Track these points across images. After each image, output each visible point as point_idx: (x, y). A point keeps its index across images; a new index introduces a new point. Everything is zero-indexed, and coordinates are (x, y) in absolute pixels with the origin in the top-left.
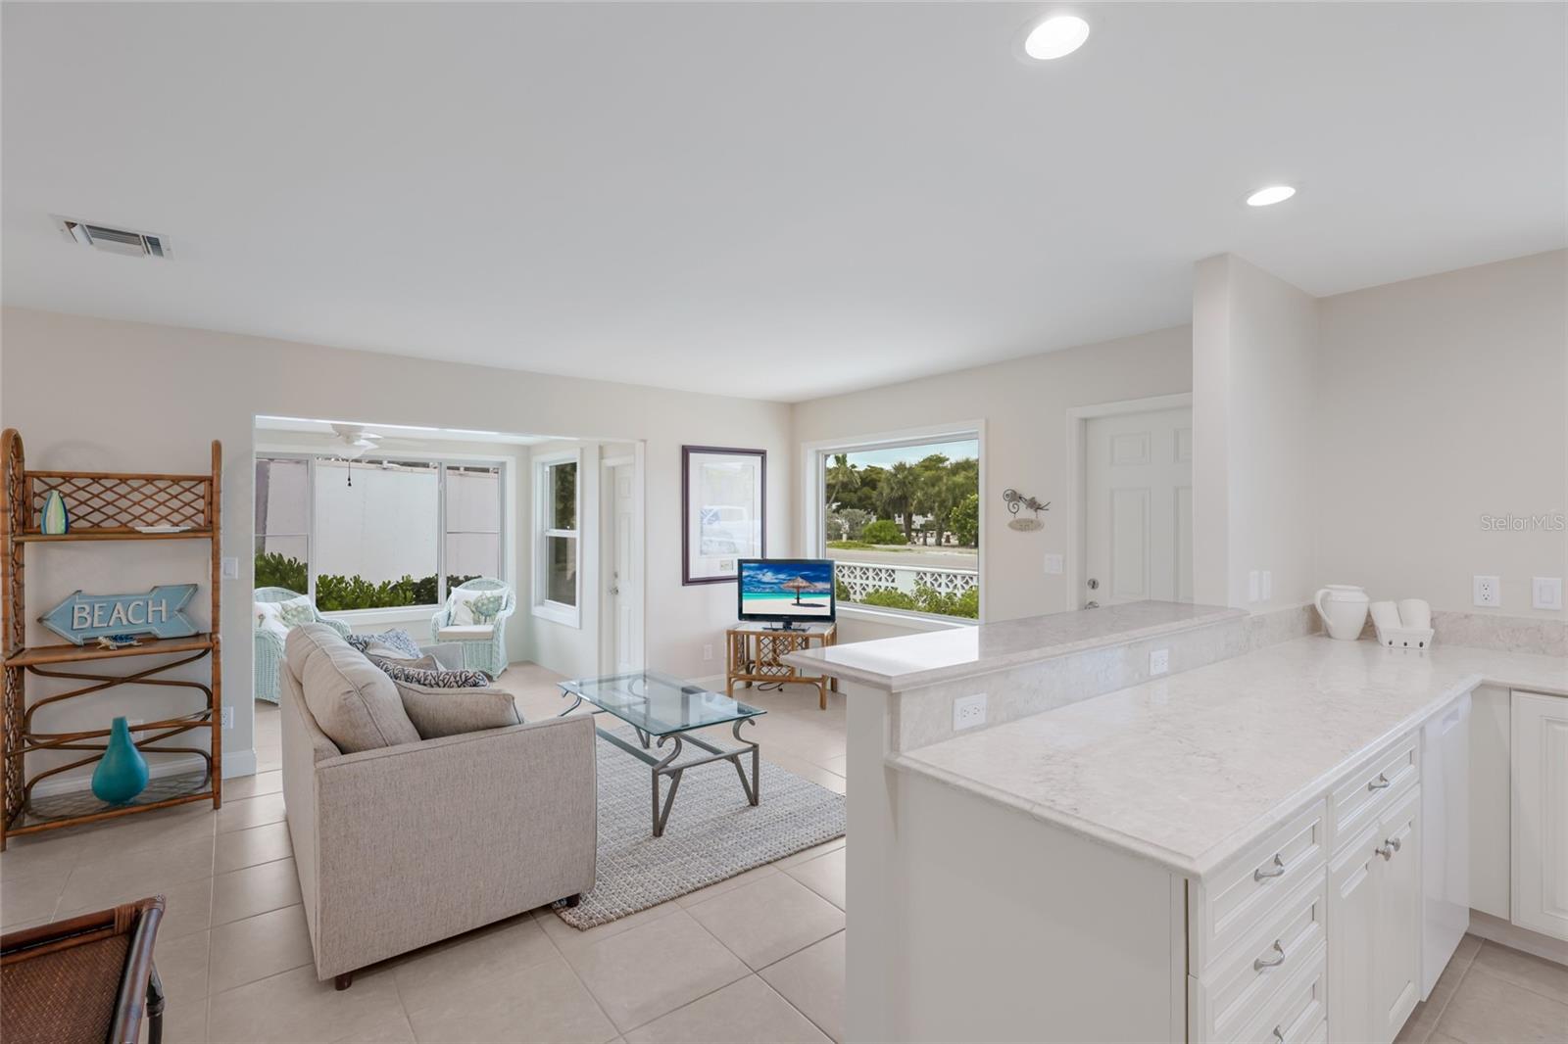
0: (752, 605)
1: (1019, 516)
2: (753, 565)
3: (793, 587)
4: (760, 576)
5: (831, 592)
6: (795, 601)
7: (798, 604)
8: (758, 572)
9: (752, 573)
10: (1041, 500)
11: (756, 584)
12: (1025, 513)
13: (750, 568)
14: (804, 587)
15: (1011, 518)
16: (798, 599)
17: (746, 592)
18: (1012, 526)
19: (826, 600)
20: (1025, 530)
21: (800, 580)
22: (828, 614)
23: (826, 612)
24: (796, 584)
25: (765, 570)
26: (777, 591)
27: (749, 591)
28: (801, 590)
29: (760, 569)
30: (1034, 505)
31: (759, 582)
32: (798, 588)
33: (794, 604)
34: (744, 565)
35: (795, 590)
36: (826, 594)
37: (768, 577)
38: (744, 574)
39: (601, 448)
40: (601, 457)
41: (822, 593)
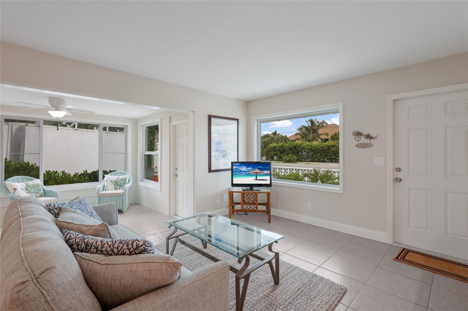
0: (238, 180)
1: (360, 142)
2: (237, 164)
3: (254, 173)
4: (240, 169)
5: (270, 175)
7: (256, 179)
8: (240, 167)
9: (237, 167)
10: (372, 134)
11: (239, 172)
12: (363, 140)
13: (236, 166)
14: (259, 173)
15: (357, 143)
16: (256, 177)
17: (235, 175)
18: (357, 146)
19: (268, 178)
20: (364, 148)
21: (257, 170)
23: (268, 182)
24: (255, 171)
25: (243, 166)
26: (247, 174)
27: (236, 175)
28: (257, 174)
29: (240, 166)
30: (369, 137)
31: (240, 171)
32: (256, 173)
33: (254, 180)
34: (234, 164)
35: (255, 174)
37: (244, 169)
38: (234, 168)
39: (170, 118)
40: (170, 121)
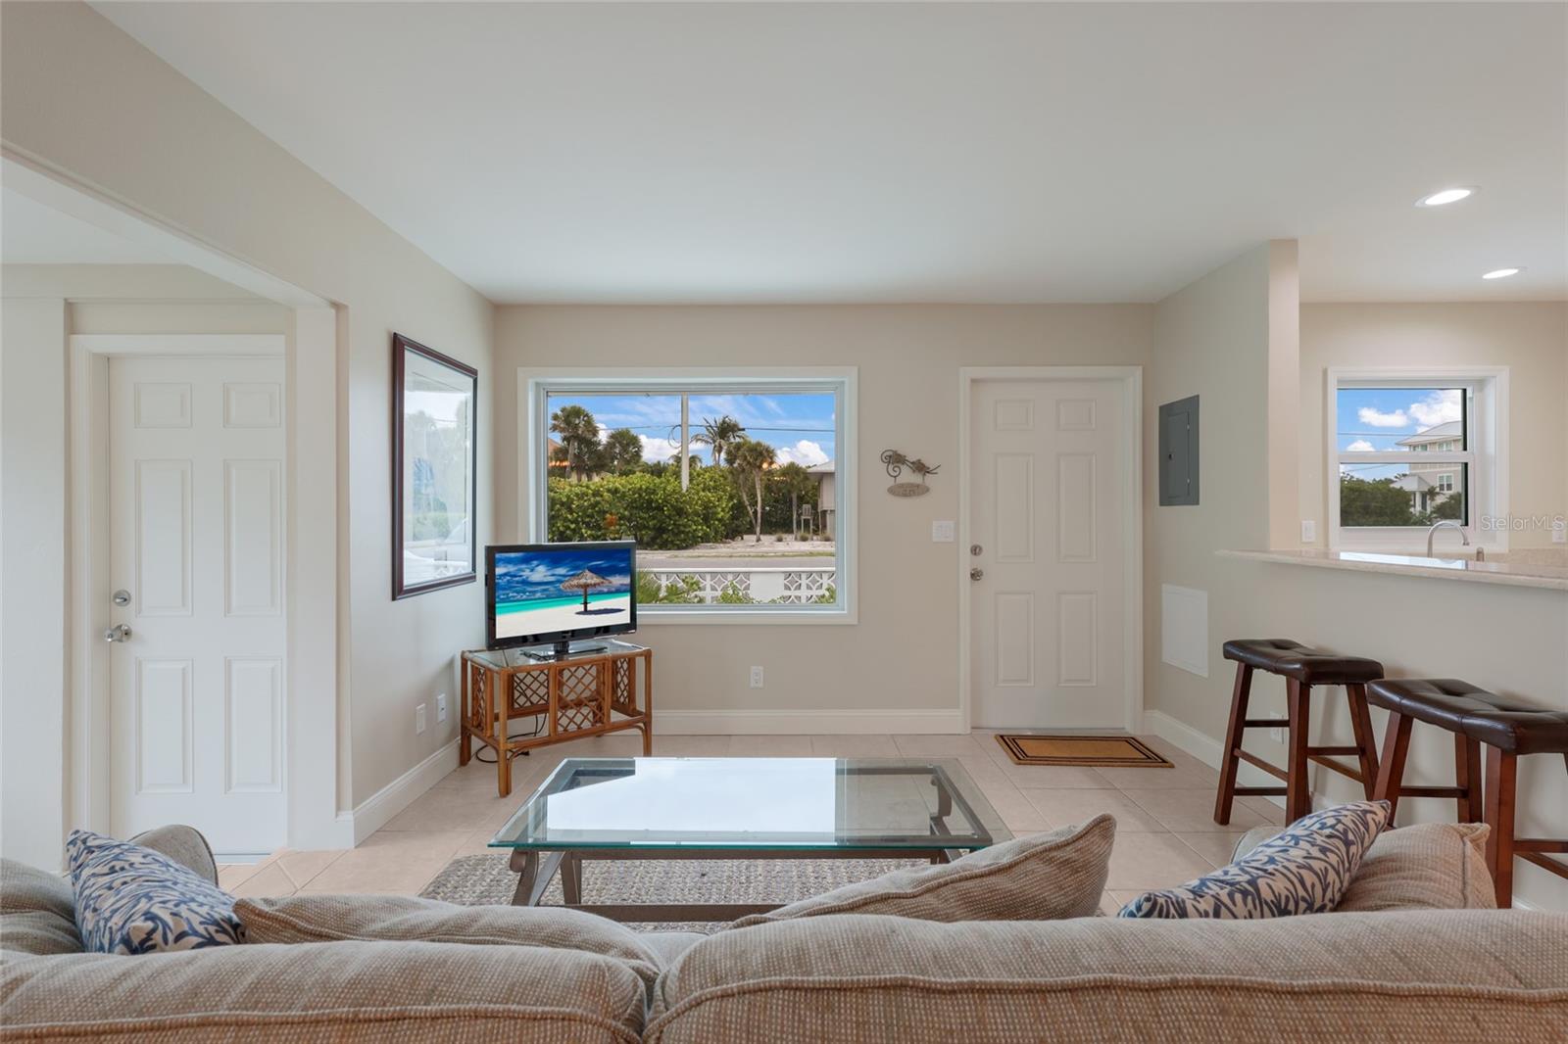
0: (512, 623)
1: (900, 480)
2: (513, 555)
3: (579, 586)
4: (526, 573)
5: (632, 590)
6: (581, 608)
7: (586, 612)
8: (523, 566)
9: (511, 568)
10: (929, 463)
11: (520, 587)
12: (907, 476)
13: (509, 561)
14: (595, 585)
15: (891, 482)
16: (586, 604)
17: (503, 601)
18: (892, 491)
19: (624, 601)
20: (910, 495)
21: (588, 573)
22: (627, 620)
23: (624, 618)
24: (582, 581)
25: (535, 563)
26: (554, 594)
27: (507, 600)
28: (589, 591)
29: (526, 561)
30: (920, 468)
31: (526, 582)
32: (586, 586)
33: (578, 613)
34: (497, 556)
35: (581, 591)
36: (625, 591)
37: (540, 573)
38: (499, 571)
39: (70, 307)
40: (71, 327)
41: (618, 591)
